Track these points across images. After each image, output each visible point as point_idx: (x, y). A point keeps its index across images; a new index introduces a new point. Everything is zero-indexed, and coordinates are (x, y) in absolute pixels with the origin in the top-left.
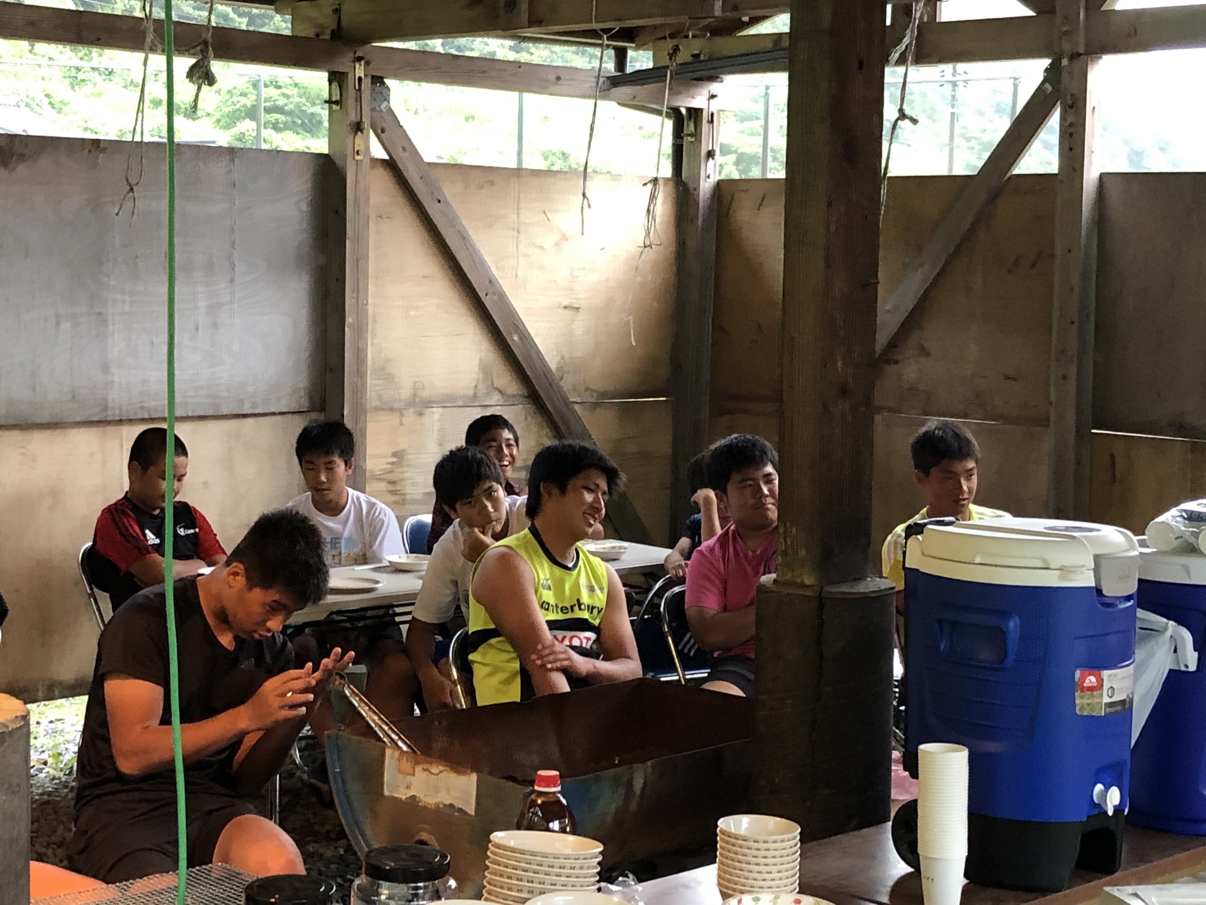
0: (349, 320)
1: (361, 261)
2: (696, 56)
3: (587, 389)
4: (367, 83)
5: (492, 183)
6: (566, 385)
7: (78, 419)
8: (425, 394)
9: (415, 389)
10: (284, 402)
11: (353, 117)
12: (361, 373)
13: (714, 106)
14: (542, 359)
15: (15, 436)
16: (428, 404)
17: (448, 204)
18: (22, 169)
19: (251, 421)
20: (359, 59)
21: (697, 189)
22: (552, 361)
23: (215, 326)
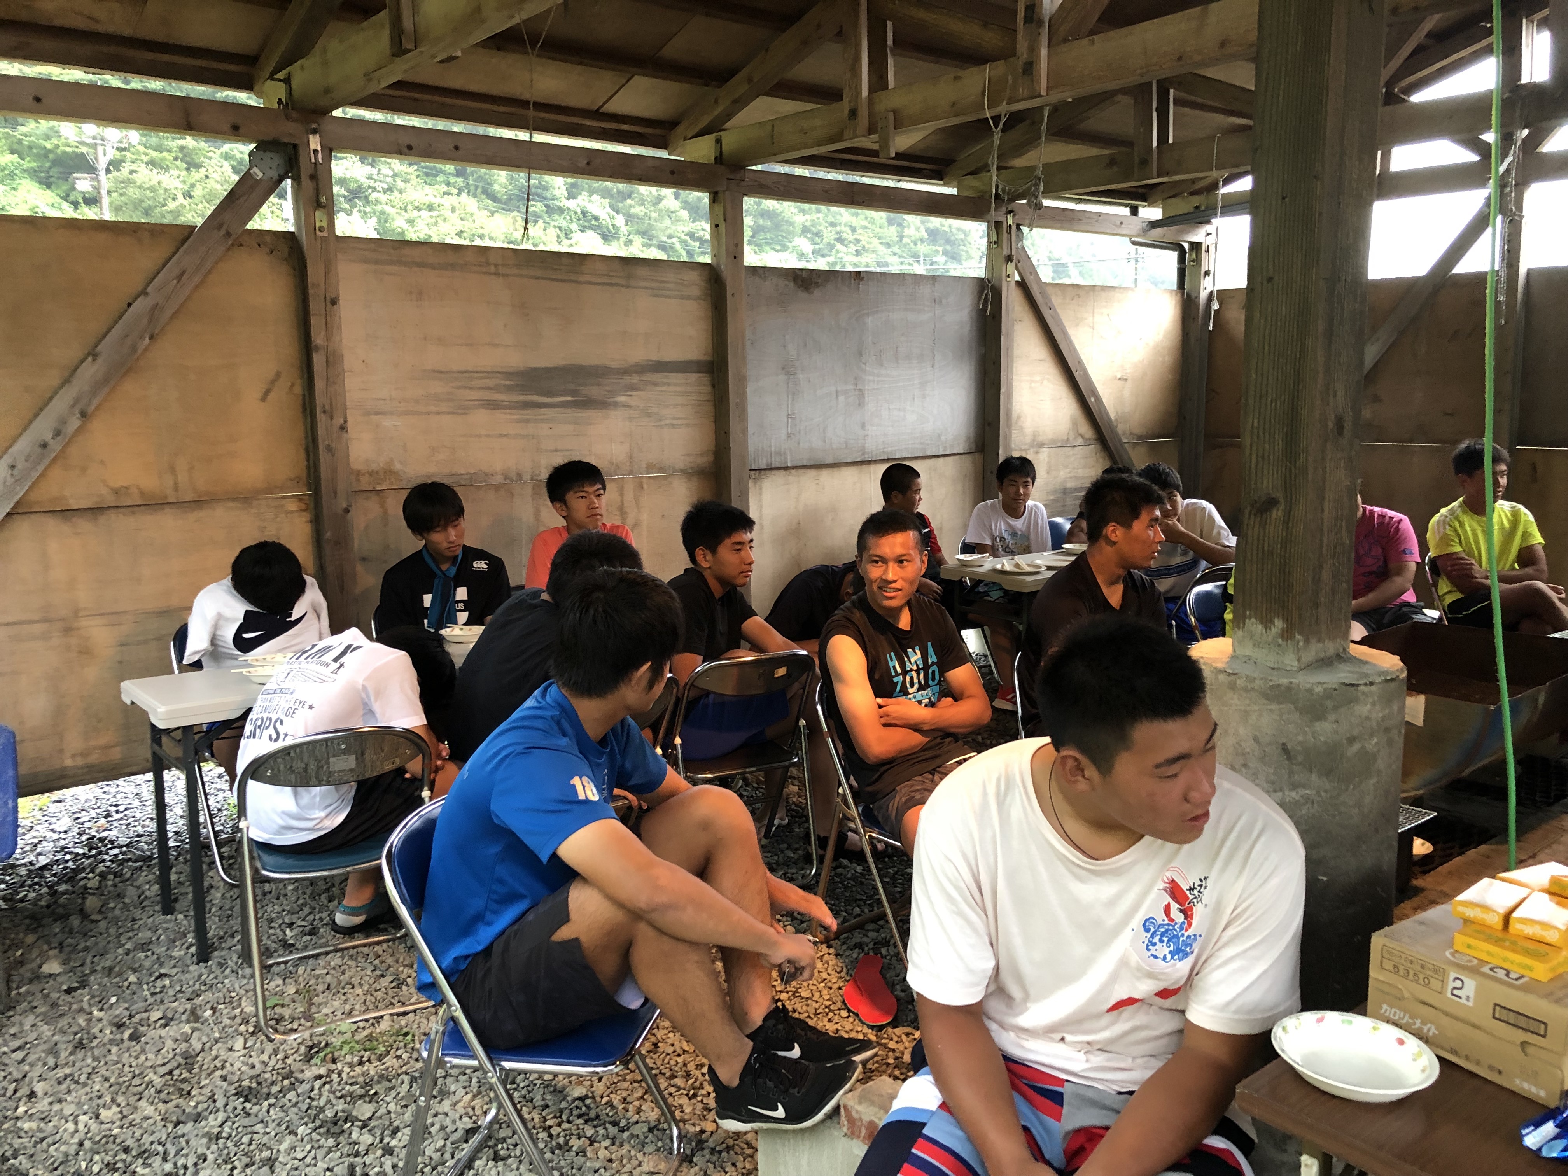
0: (1002, 390)
1: (1009, 349)
2: (1197, 207)
3: (1131, 434)
4: (1014, 228)
5: (1079, 296)
6: (1120, 428)
7: (849, 460)
8: (1040, 439)
9: (1034, 436)
10: (961, 446)
11: (1006, 252)
12: (1009, 426)
13: (1210, 241)
14: (1107, 414)
15: (812, 473)
16: (1041, 445)
17: (1055, 311)
18: (817, 293)
19: (941, 460)
20: (1010, 212)
21: (1198, 297)
22: (1113, 416)
23: (924, 396)
